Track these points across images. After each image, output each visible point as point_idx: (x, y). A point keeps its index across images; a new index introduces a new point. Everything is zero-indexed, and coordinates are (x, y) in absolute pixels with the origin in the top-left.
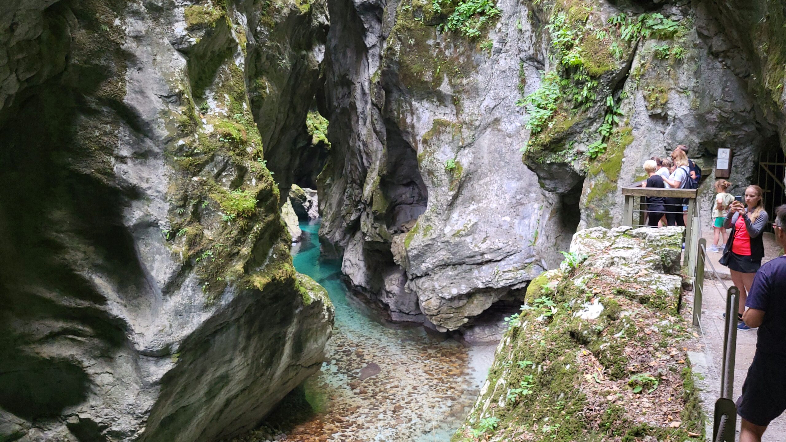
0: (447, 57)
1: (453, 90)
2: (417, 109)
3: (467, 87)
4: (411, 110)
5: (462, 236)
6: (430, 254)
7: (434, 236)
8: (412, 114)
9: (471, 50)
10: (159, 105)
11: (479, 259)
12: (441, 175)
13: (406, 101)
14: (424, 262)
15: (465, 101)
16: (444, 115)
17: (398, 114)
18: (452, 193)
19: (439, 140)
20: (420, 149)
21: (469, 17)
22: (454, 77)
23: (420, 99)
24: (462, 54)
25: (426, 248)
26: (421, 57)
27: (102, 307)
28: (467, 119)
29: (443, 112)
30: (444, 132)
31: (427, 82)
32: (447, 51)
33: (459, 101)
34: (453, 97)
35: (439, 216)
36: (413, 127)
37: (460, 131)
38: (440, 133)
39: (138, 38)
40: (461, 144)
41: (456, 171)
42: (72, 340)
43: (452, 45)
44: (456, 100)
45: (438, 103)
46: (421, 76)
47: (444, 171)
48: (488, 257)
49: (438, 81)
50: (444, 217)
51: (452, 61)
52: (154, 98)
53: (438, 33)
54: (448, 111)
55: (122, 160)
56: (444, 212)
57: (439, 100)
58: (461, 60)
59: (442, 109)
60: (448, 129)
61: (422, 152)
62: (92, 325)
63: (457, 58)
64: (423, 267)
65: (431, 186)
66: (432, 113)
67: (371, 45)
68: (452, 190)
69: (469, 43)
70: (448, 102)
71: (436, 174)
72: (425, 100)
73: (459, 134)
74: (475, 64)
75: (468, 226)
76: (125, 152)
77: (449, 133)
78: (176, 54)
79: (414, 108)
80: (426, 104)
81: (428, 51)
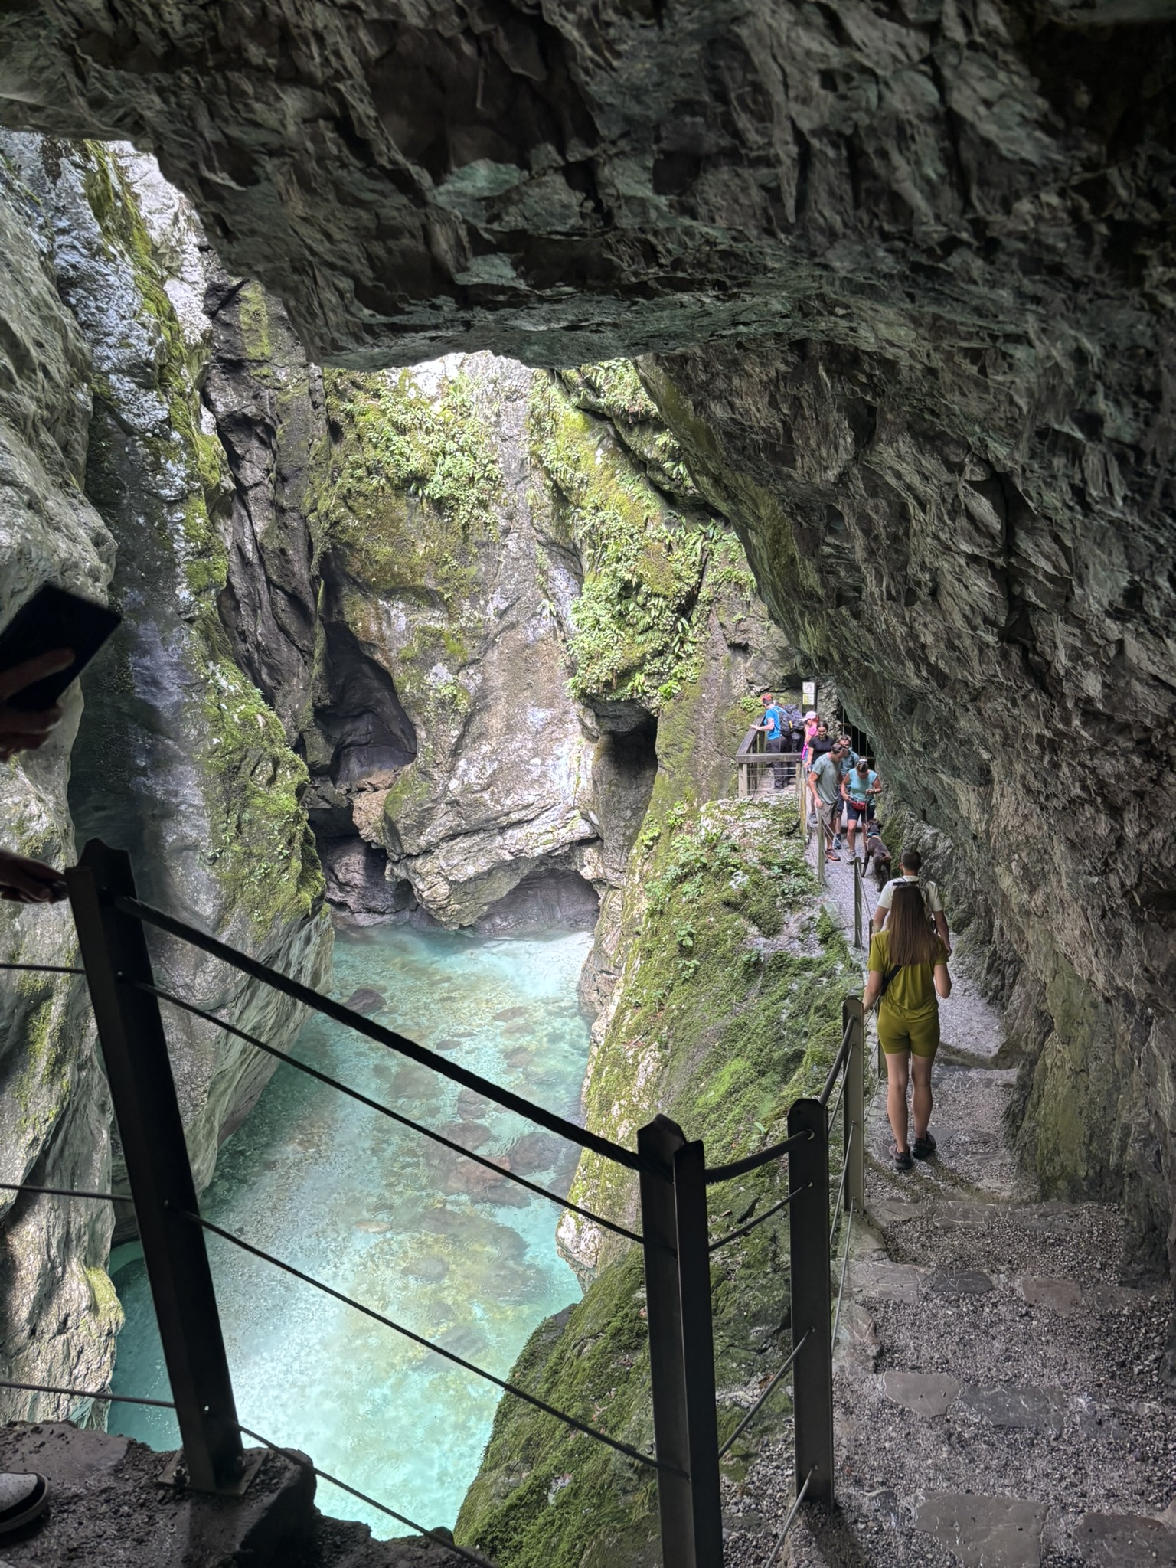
2: (387, 612)
3: (464, 581)
5: (477, 792)
6: (431, 823)
7: (435, 796)
8: (379, 619)
10: (180, 696)
11: (502, 821)
12: (437, 707)
13: (367, 600)
14: (422, 834)
15: (463, 601)
16: (432, 620)
17: (355, 620)
19: (428, 656)
20: (399, 672)
22: (443, 566)
23: (390, 597)
25: (423, 814)
29: (429, 615)
30: (436, 645)
33: (453, 600)
34: (443, 594)
35: (440, 767)
36: (382, 638)
38: (429, 646)
40: (461, 662)
45: (419, 603)
47: (440, 701)
48: (515, 817)
49: (419, 571)
50: (447, 768)
52: (172, 688)
54: (436, 614)
56: (446, 761)
59: (426, 612)
60: (441, 641)
61: (402, 674)
65: (420, 724)
66: (411, 617)
67: (252, 482)
68: (455, 729)
70: (436, 601)
71: (428, 707)
72: (398, 598)
73: (459, 648)
75: (484, 778)
76: (142, 761)
77: (443, 647)
80: (400, 604)
81: (397, 528)
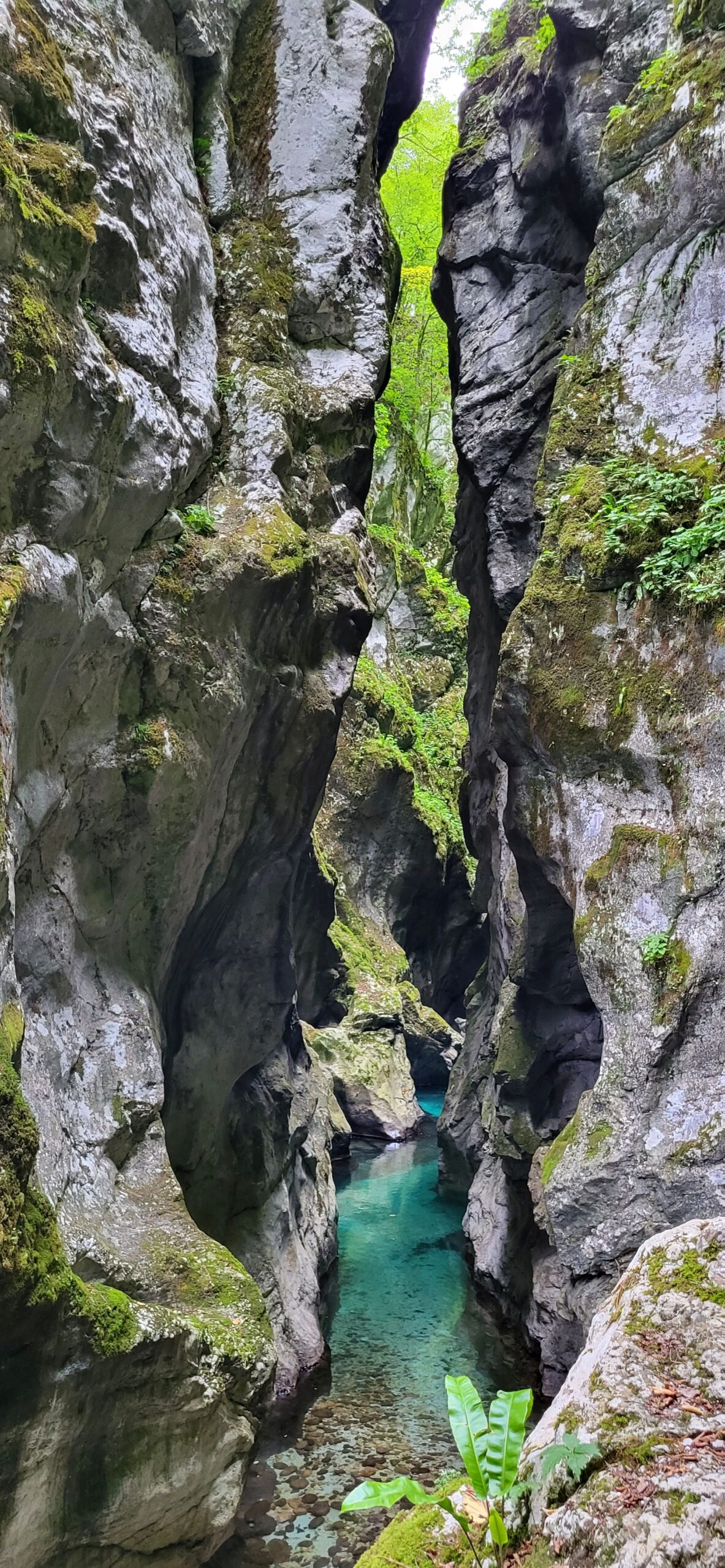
0: (644, 663)
1: (659, 746)
2: (574, 802)
3: (696, 737)
4: (561, 804)
5: (694, 1163)
6: (607, 1211)
7: (615, 1157)
8: (564, 814)
9: (704, 638)
12: (633, 978)
13: (550, 783)
14: (589, 1232)
15: (692, 774)
16: (643, 814)
17: (534, 819)
18: (661, 1031)
19: (625, 880)
20: (582, 906)
21: (699, 559)
22: (662, 710)
23: (584, 776)
24: (680, 653)
25: (592, 1190)
26: (580, 667)
28: (700, 822)
29: (641, 806)
30: (639, 857)
31: (593, 730)
32: (644, 648)
33: (677, 773)
34: (659, 763)
35: (630, 1096)
36: (565, 848)
37: (682, 856)
38: (627, 860)
40: (684, 890)
41: (673, 969)
43: (656, 632)
44: (668, 774)
45: (627, 785)
46: (578, 717)
47: (639, 965)
49: (622, 725)
50: (642, 1101)
51: (657, 672)
53: (620, 607)
54: (653, 803)
56: (642, 1085)
57: (628, 776)
58: (681, 667)
59: (638, 801)
60: (650, 851)
61: (584, 912)
63: (670, 664)
64: (589, 1246)
65: (608, 1007)
66: (613, 811)
68: (661, 1022)
69: (698, 622)
70: (652, 779)
71: (621, 975)
72: (595, 778)
73: (680, 865)
74: (715, 673)
75: (713, 1134)
77: (652, 860)
79: (567, 800)
80: (598, 789)
81: (596, 654)
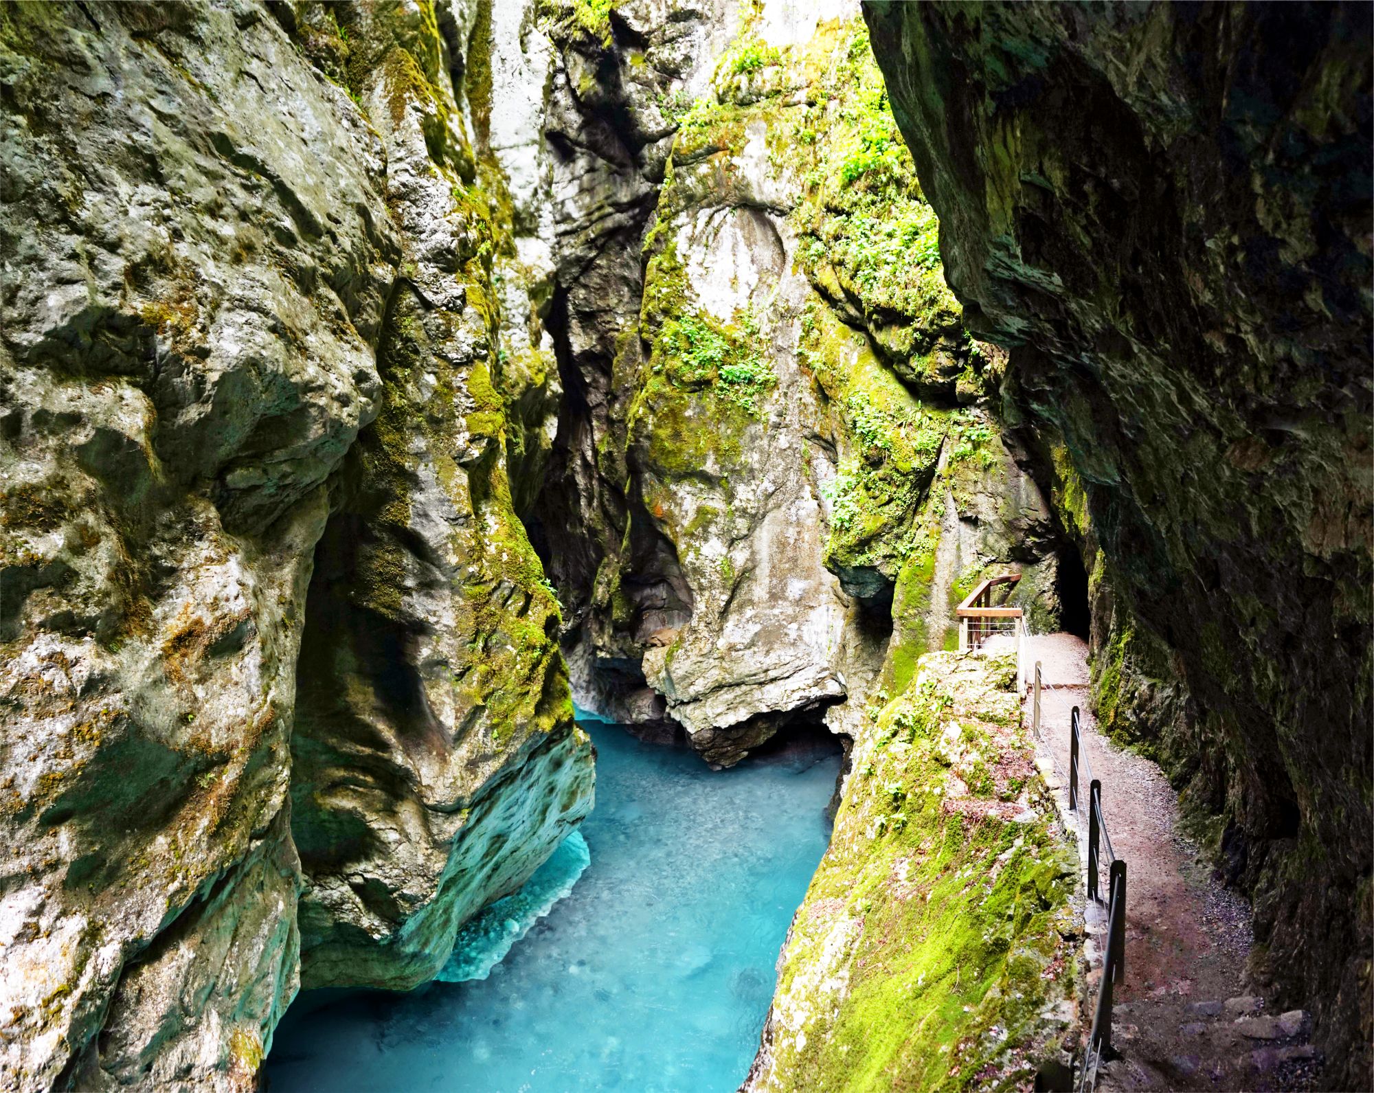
1: (721, 470)
2: (675, 493)
3: (739, 468)
4: (668, 494)
5: (740, 650)
6: (700, 675)
7: (705, 651)
8: (670, 499)
10: (445, 528)
11: (762, 678)
13: (660, 483)
14: (692, 685)
15: (736, 484)
16: (711, 501)
17: (650, 501)
18: (724, 597)
19: (706, 532)
20: (682, 544)
22: (722, 455)
23: (679, 481)
25: (694, 667)
27: (386, 755)
28: (741, 507)
30: (712, 521)
33: (729, 483)
34: (721, 478)
35: (710, 627)
36: (671, 515)
37: (733, 521)
38: (706, 523)
39: (420, 456)
40: (733, 536)
42: (355, 791)
44: (724, 483)
45: (702, 486)
48: (772, 674)
49: (701, 459)
50: (715, 628)
52: (439, 520)
54: (715, 496)
55: (407, 591)
56: (715, 621)
57: (704, 483)
59: (708, 494)
61: (684, 547)
62: (373, 775)
64: (692, 691)
66: (696, 498)
68: (724, 593)
70: (715, 485)
71: (703, 575)
72: (685, 482)
73: (732, 525)
75: (747, 638)
76: (410, 583)
78: (458, 471)
79: (671, 493)
80: (687, 487)
81: (688, 424)
